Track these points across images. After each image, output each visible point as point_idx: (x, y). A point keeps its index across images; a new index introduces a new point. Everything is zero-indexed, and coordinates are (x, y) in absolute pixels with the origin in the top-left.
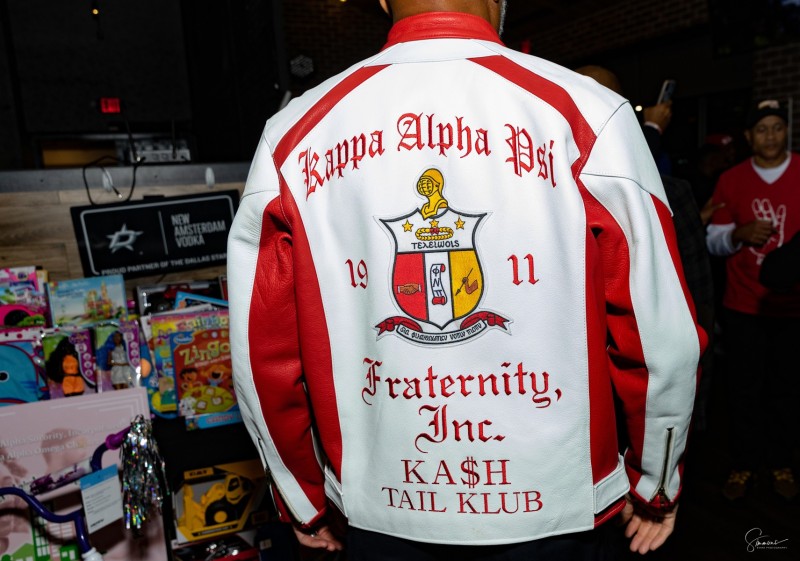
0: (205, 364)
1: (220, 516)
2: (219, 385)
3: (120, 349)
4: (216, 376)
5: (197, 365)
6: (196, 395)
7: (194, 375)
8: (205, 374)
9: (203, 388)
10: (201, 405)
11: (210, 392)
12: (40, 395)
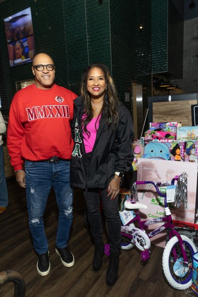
3: (193, 149)
12: (169, 158)
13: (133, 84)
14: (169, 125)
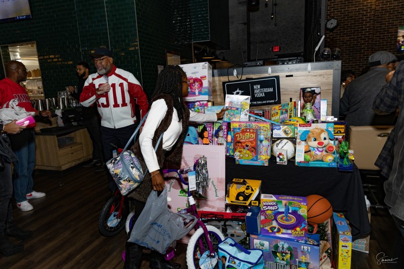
0: (244, 141)
1: (241, 198)
2: (248, 150)
3: (221, 131)
4: (247, 146)
5: (241, 141)
6: (240, 152)
7: (240, 144)
8: (244, 145)
9: (242, 150)
10: (241, 156)
11: (245, 151)
12: (196, 142)
13: (168, 54)
14: (198, 105)
